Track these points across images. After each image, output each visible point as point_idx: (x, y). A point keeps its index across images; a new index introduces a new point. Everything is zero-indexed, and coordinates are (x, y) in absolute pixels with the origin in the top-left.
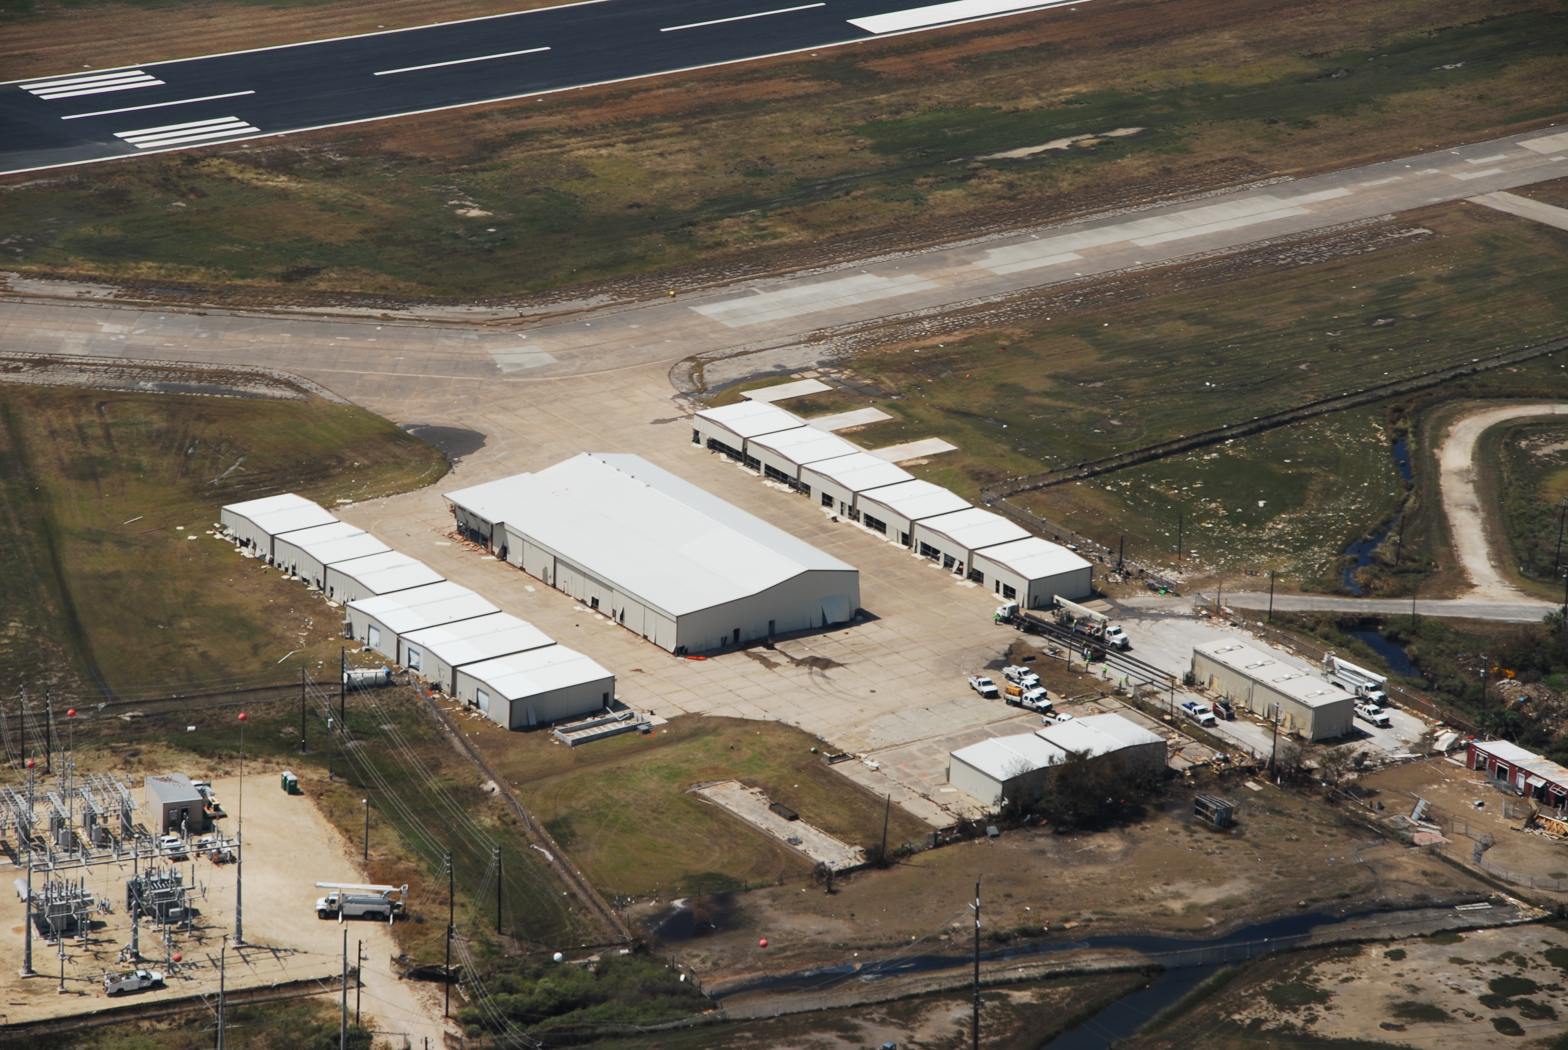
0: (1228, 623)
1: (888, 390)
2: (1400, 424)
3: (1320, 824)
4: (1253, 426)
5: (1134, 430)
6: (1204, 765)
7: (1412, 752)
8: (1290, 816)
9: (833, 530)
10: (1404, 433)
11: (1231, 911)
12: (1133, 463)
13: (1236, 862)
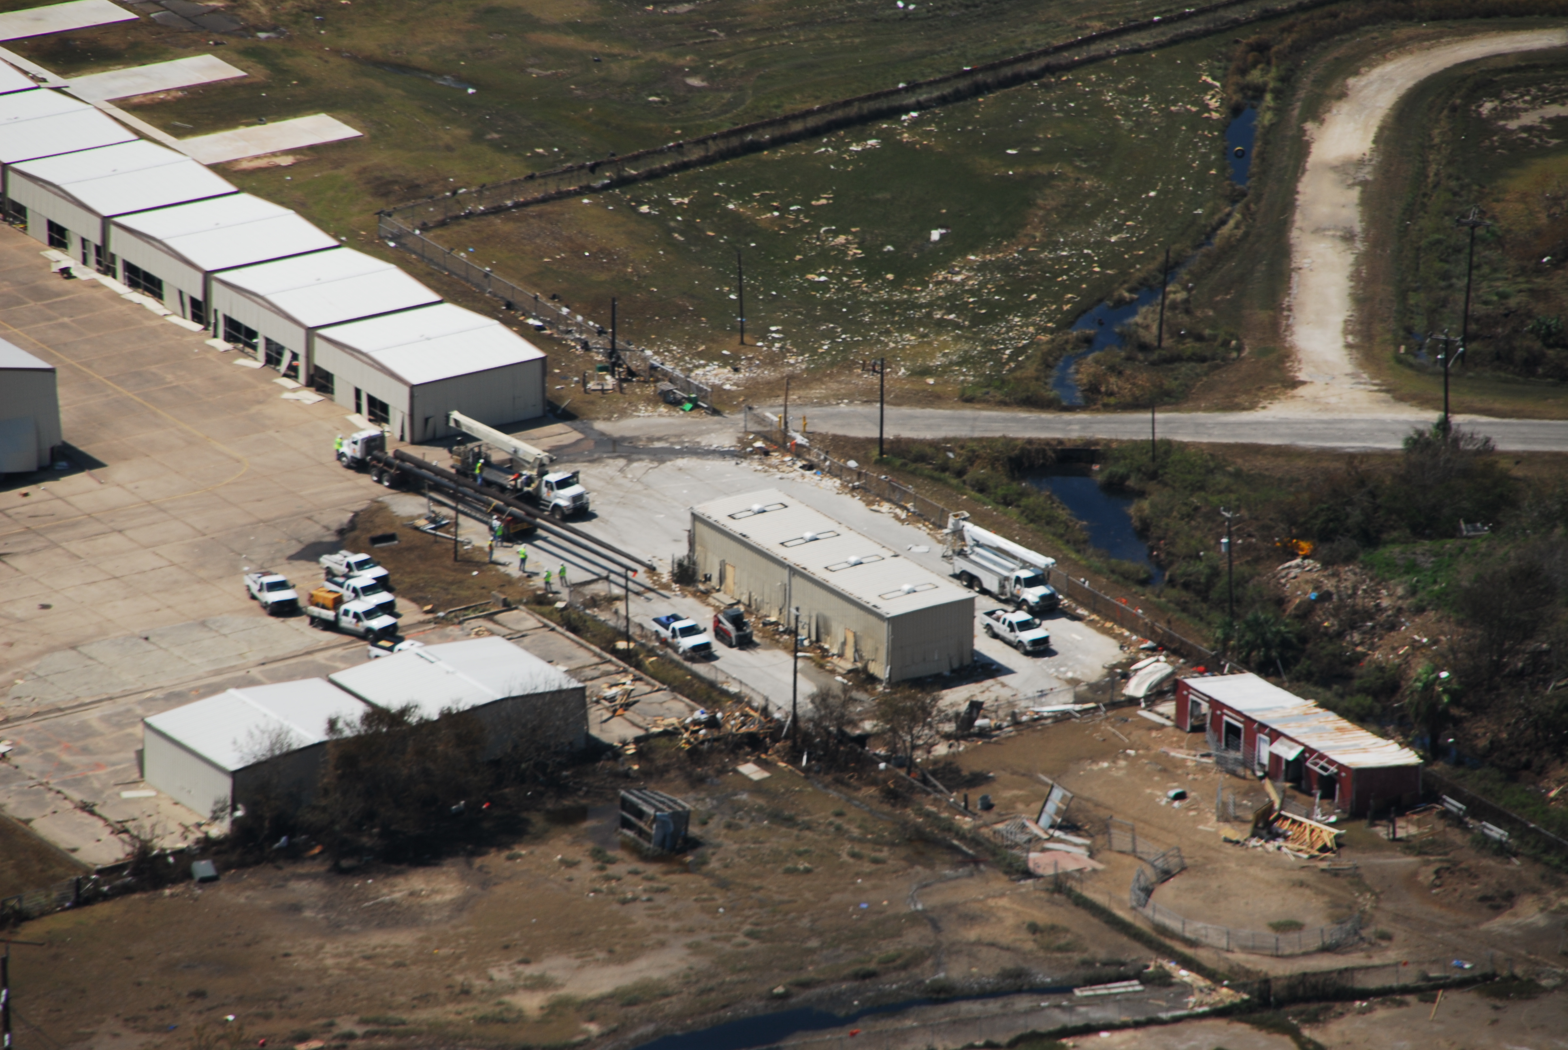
0: (800, 464)
1: (252, 20)
2: (1255, 76)
3: (861, 840)
4: (962, 84)
5: (728, 96)
6: (665, 733)
7: (1078, 700)
8: (808, 827)
9: (58, 294)
10: (1259, 91)
11: (636, 1009)
12: (705, 161)
13: (675, 916)
